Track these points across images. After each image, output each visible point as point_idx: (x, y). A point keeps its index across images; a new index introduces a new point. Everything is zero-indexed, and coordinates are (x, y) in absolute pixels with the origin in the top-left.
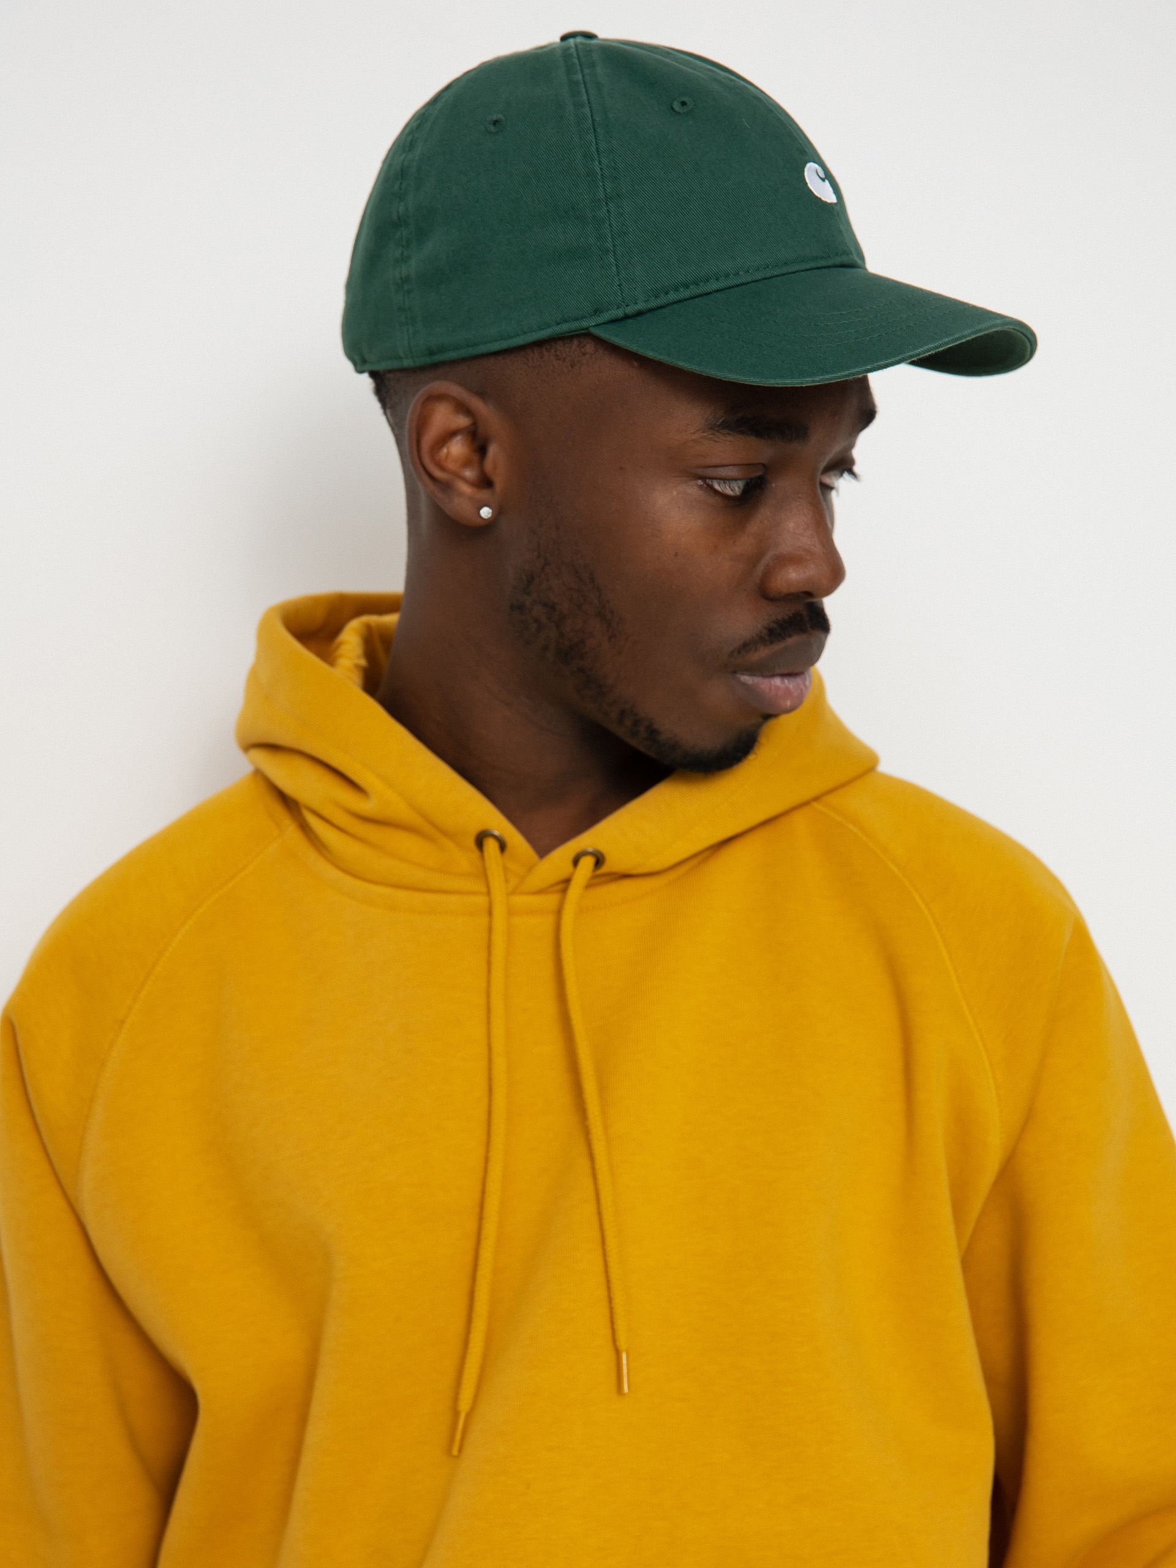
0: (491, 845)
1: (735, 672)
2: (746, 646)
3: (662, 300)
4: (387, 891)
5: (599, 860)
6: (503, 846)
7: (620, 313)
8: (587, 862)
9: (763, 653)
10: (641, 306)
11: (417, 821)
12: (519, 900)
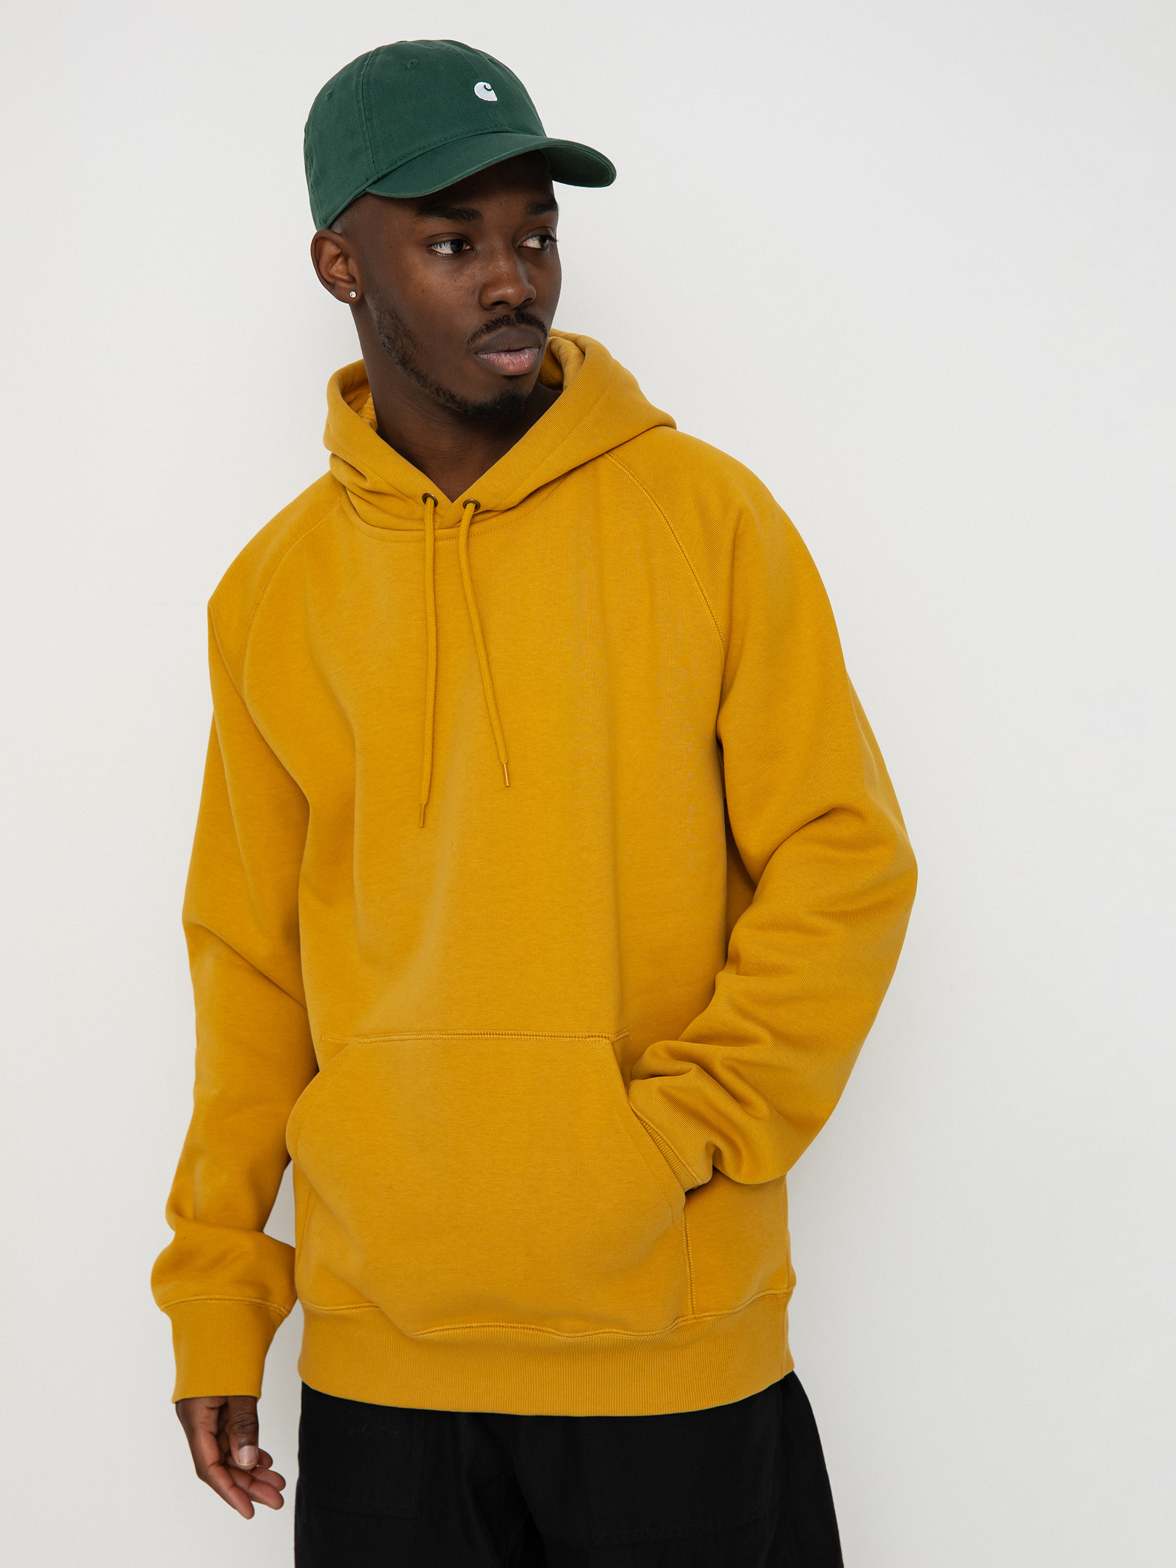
0: (430, 501)
1: (477, 353)
2: (475, 336)
3: (394, 167)
4: (379, 530)
5: (477, 506)
6: (436, 504)
7: (376, 178)
8: (471, 507)
9: (486, 338)
10: (385, 172)
11: (393, 491)
12: (439, 532)
